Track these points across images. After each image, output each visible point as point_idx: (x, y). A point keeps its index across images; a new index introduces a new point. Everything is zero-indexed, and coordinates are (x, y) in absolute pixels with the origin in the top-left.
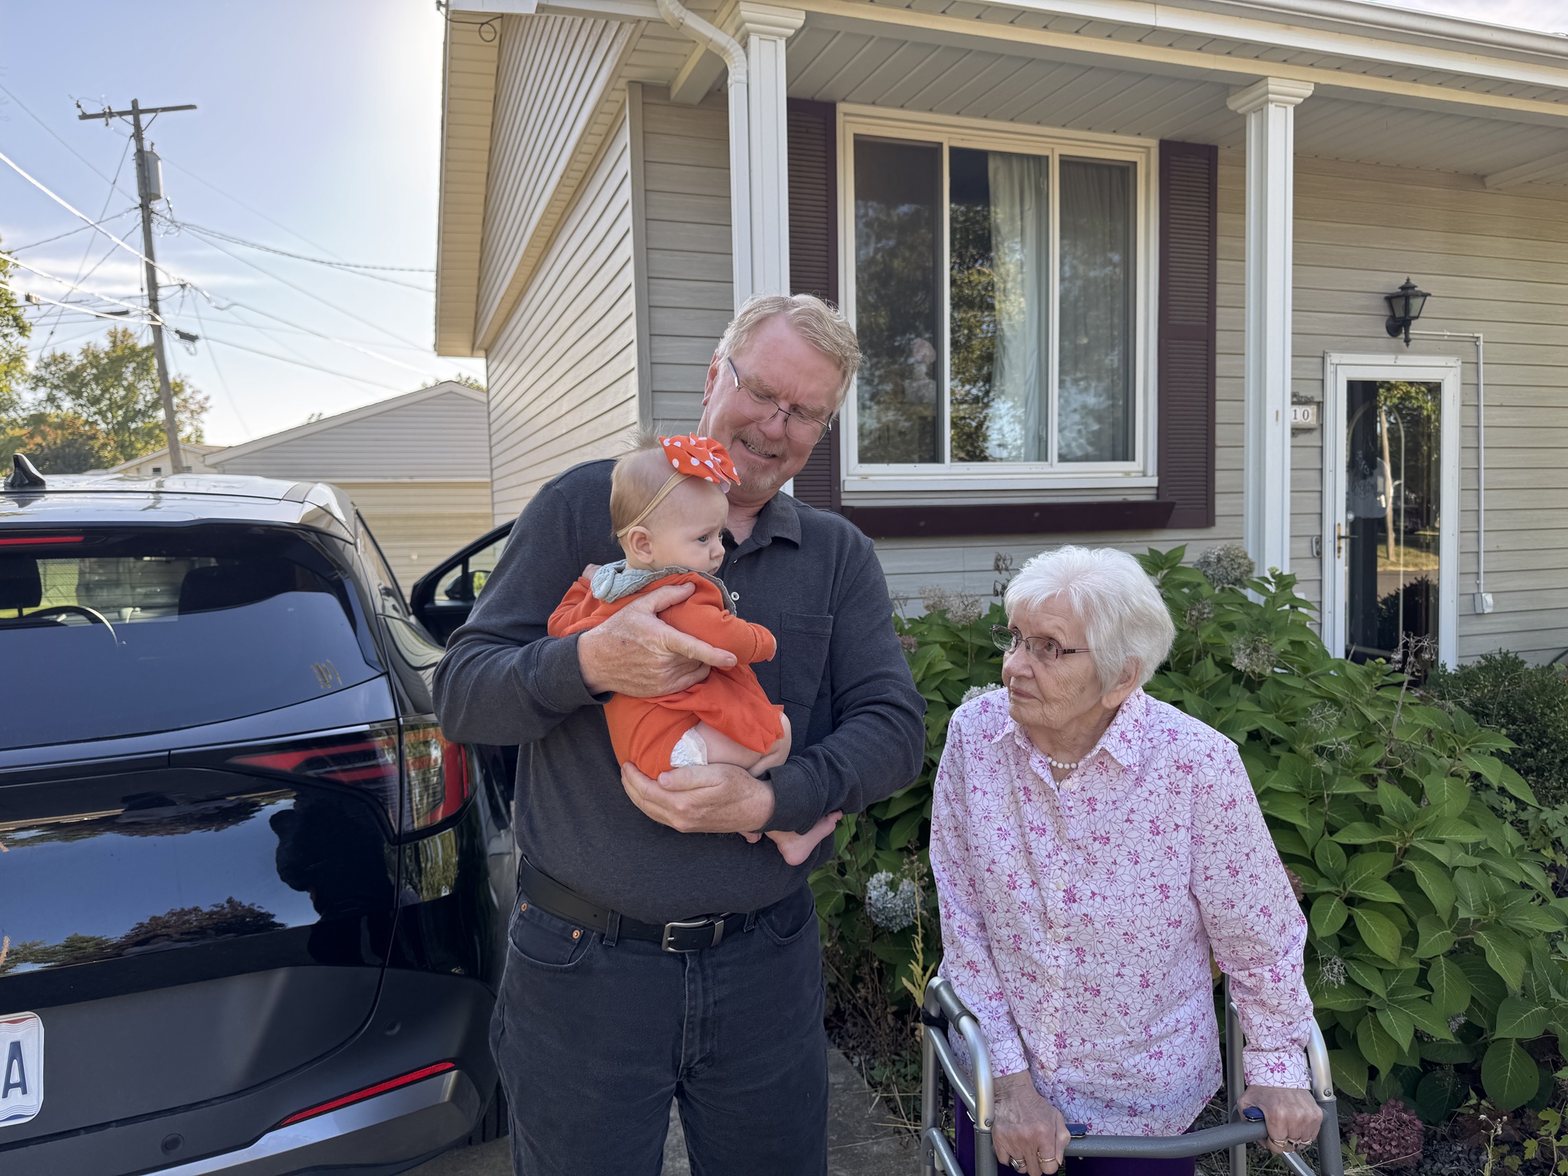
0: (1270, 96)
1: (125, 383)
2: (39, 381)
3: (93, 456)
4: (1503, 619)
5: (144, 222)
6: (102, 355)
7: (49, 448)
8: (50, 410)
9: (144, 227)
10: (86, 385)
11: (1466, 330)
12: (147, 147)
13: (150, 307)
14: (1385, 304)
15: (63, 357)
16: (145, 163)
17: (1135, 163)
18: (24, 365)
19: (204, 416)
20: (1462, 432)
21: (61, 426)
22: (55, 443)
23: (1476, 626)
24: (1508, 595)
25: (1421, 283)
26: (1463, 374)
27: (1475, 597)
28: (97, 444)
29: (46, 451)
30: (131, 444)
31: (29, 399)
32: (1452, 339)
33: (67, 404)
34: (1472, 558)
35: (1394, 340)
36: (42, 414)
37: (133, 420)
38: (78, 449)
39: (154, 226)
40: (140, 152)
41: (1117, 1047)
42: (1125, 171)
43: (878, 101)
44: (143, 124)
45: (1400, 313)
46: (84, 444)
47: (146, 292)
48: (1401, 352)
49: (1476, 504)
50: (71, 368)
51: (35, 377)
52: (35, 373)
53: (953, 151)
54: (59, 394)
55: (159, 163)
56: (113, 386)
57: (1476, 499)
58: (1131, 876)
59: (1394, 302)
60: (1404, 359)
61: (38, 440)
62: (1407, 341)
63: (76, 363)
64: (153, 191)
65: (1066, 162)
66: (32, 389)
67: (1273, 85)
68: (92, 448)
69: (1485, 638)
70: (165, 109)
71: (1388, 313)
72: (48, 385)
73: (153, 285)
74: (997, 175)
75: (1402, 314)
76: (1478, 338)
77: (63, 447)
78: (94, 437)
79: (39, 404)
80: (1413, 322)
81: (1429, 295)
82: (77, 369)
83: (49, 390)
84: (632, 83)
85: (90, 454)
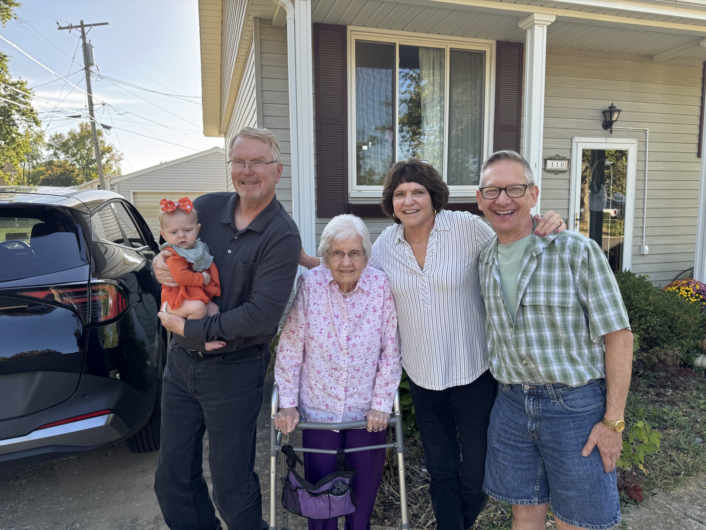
0: (535, 22)
1: (87, 147)
2: (50, 146)
3: (73, 180)
4: (654, 257)
5: (86, 75)
6: (77, 135)
7: (54, 176)
8: (55, 159)
9: (86, 78)
10: (70, 148)
11: (641, 127)
12: (87, 42)
13: (90, 113)
14: (602, 115)
15: (60, 135)
16: (87, 49)
17: (485, 51)
18: (43, 139)
19: (121, 162)
20: (637, 173)
21: (60, 166)
22: (57, 174)
23: (641, 260)
24: (656, 246)
25: (618, 106)
26: (638, 146)
27: (641, 247)
28: (75, 174)
29: (53, 177)
30: (90, 174)
31: (46, 154)
32: (634, 131)
33: (62, 156)
34: (640, 229)
35: (606, 131)
36: (52, 161)
37: (91, 164)
38: (67, 176)
39: (91, 78)
40: (84, 44)
41: (365, 389)
42: (481, 55)
43: (365, 25)
44: (86, 32)
45: (608, 119)
46: (70, 174)
47: (88, 107)
48: (609, 137)
49: (643, 205)
50: (64, 141)
51: (48, 144)
52: (48, 142)
53: (400, 46)
54: (58, 152)
55: (93, 49)
56: (82, 149)
57: (643, 203)
58: (368, 327)
59: (606, 113)
60: (610, 140)
61: (50, 172)
62: (611, 132)
63: (66, 138)
64: (91, 62)
65: (452, 51)
66: (47, 150)
67: (536, 17)
68: (72, 176)
69: (645, 265)
70: (95, 25)
71: (604, 119)
72: (54, 148)
73: (91, 104)
74: (423, 57)
75: (609, 120)
76: (646, 130)
77: (60, 175)
78: (73, 171)
79: (50, 157)
80: (614, 123)
81: (622, 111)
82: (66, 141)
83: (54, 150)
84: (255, 18)
85: (71, 179)
